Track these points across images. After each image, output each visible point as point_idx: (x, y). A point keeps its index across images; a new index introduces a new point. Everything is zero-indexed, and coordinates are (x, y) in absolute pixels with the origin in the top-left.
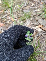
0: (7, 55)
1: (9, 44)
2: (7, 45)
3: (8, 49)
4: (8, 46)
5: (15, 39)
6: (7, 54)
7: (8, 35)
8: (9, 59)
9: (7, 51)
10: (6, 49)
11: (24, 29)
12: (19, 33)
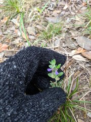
0: (11, 106)
1: (17, 83)
2: (13, 86)
3: (13, 94)
4: (15, 88)
6: (11, 103)
7: (15, 67)
8: (15, 113)
10: (11, 94)
11: (45, 54)
12: (36, 62)
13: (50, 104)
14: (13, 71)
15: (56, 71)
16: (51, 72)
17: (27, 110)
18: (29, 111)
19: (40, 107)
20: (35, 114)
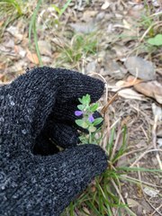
0: (7, 172)
1: (17, 133)
2: (9, 139)
3: (10, 152)
4: (13, 142)
5: (36, 115)
6: (7, 168)
7: (13, 104)
8: (14, 185)
9: (10, 158)
10: (6, 151)
11: (67, 80)
12: (52, 94)
13: (78, 171)
14: (10, 111)
15: (91, 116)
16: (81, 117)
17: (35, 181)
18: (38, 182)
19: (59, 176)
20: (49, 187)
